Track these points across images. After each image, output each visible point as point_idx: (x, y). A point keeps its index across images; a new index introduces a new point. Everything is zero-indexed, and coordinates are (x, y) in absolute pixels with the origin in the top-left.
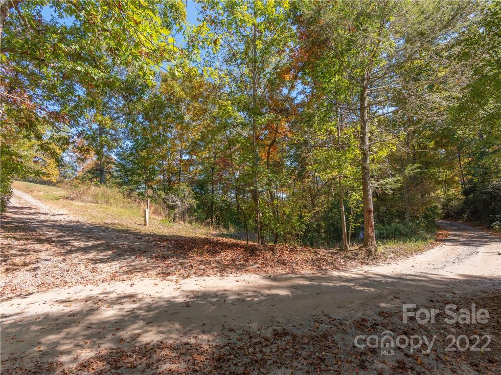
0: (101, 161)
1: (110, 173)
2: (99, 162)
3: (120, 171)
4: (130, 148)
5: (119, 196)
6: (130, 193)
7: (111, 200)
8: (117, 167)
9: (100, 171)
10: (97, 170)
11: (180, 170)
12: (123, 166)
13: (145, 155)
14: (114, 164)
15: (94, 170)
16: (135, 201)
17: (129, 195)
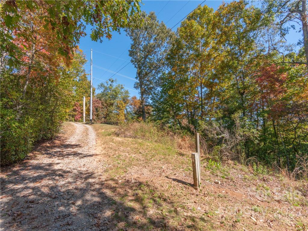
0: (142, 105)
1: (148, 113)
2: (141, 106)
3: (155, 111)
4: (160, 92)
5: (154, 130)
6: (163, 126)
7: (147, 134)
8: (153, 108)
9: (142, 112)
10: (140, 111)
11: (202, 103)
12: (157, 107)
13: (172, 93)
14: (151, 106)
15: (138, 112)
16: (168, 134)
17: (162, 129)
